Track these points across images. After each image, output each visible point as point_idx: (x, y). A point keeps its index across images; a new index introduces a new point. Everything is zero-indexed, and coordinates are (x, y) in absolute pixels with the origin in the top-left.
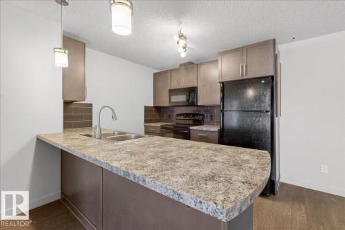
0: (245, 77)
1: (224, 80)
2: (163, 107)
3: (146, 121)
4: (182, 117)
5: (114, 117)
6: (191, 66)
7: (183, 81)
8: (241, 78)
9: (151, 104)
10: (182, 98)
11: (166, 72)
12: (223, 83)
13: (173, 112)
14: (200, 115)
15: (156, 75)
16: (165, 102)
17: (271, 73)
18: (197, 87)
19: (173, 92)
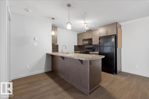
0: (107, 35)
1: (100, 36)
2: (81, 46)
3: (75, 50)
4: (87, 49)
5: (66, 48)
6: (90, 31)
7: (87, 37)
8: (106, 35)
9: (77, 45)
10: (87, 42)
11: (82, 33)
12: (99, 37)
13: (84, 47)
14: (93, 48)
15: (78, 34)
16: (81, 44)
17: (115, 34)
18: (92, 39)
19: (84, 40)
